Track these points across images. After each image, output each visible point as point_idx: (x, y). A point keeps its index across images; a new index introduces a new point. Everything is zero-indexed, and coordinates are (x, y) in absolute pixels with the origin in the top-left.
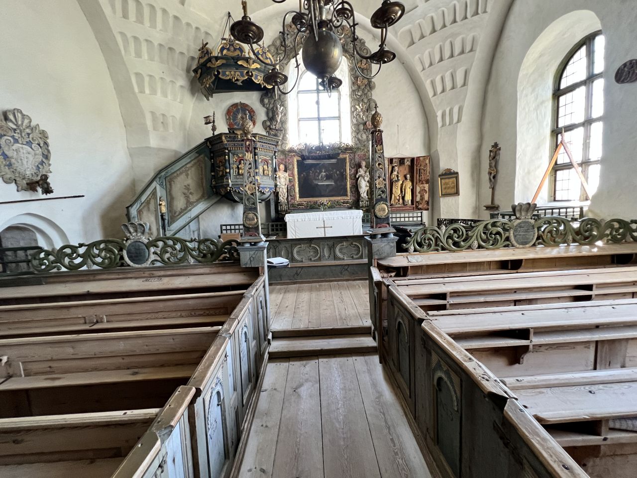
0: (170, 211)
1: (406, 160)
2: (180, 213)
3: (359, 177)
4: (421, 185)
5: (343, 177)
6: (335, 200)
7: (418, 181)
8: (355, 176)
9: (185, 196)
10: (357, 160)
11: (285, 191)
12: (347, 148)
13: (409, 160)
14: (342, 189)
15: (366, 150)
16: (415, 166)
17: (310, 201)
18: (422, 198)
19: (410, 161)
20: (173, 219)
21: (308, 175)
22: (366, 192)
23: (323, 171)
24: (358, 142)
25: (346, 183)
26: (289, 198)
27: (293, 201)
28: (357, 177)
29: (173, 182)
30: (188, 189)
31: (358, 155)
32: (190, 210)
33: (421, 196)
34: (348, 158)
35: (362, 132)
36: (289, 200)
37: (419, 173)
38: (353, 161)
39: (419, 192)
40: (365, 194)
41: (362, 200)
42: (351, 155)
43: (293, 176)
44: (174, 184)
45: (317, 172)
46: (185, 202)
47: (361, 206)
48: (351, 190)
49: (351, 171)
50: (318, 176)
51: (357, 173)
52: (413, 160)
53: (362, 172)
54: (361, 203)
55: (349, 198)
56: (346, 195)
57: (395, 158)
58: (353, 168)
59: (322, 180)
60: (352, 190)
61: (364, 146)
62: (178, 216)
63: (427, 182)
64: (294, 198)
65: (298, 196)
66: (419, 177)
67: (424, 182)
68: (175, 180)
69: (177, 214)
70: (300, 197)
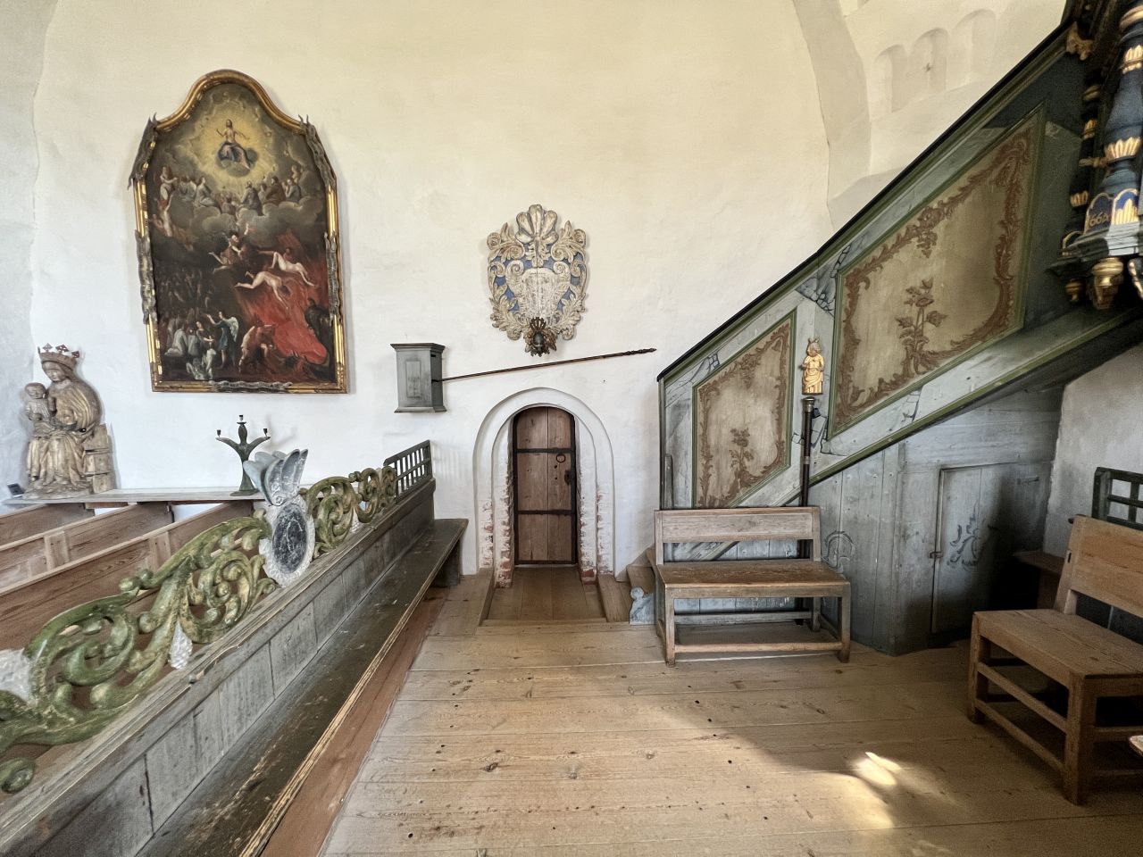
0: (840, 387)
2: (875, 396)
9: (902, 330)
20: (844, 416)
29: (863, 284)
30: (923, 302)
32: (919, 388)
44: (867, 288)
46: (902, 355)
62: (863, 406)
68: (871, 275)
69: (863, 398)
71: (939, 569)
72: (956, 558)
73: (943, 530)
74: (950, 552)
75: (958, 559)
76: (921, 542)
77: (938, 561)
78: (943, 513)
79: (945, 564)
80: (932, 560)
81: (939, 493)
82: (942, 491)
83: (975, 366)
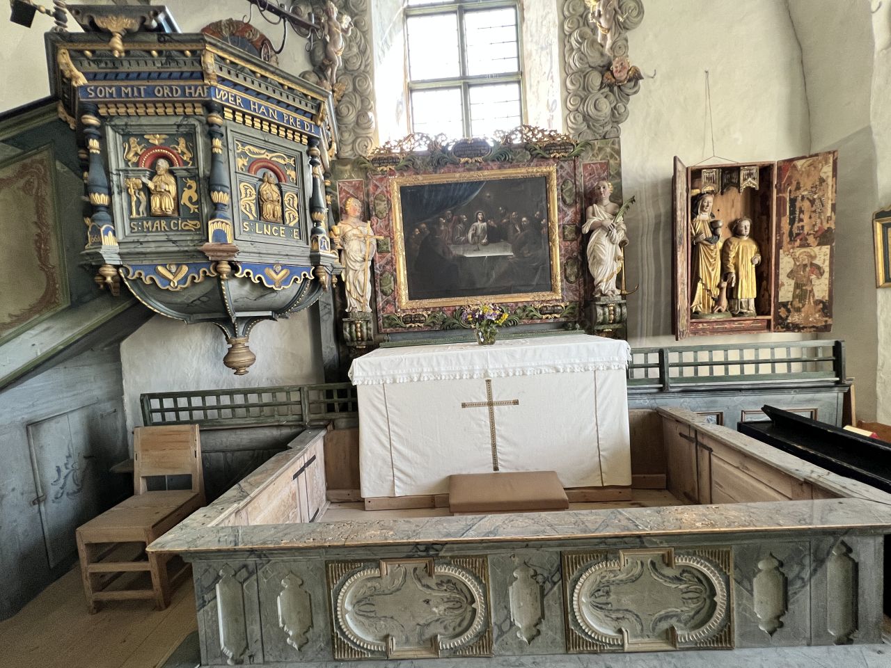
1: (743, 173)
3: (591, 232)
4: (798, 252)
5: (540, 233)
6: (516, 303)
7: (786, 238)
8: (578, 230)
10: (582, 180)
11: (365, 277)
12: (554, 145)
13: (755, 171)
14: (536, 269)
15: (608, 150)
16: (775, 191)
17: (441, 309)
18: (802, 292)
19: (756, 175)
21: (433, 230)
22: (615, 277)
23: (480, 216)
24: (584, 127)
25: (550, 250)
26: (379, 299)
27: (390, 309)
28: (586, 230)
31: (585, 166)
33: (797, 286)
34: (554, 175)
35: (599, 95)
36: (380, 304)
37: (792, 212)
38: (570, 185)
39: (791, 275)
40: (613, 283)
41: (603, 300)
42: (565, 165)
43: (390, 234)
45: (460, 221)
47: (601, 319)
48: (564, 270)
49: (565, 214)
50: (465, 232)
51: (583, 219)
52: (765, 171)
53: (600, 213)
54: (600, 311)
55: (560, 295)
56: (552, 289)
57: (710, 168)
58: (570, 206)
59: (476, 243)
60: (568, 271)
61: (604, 138)
63: (824, 237)
64: (393, 299)
65: (404, 292)
66: (792, 222)
67: (811, 240)
70: (411, 297)
71: (46, 510)
72: (59, 495)
73: (41, 476)
74: (52, 491)
75: (62, 494)
76: (20, 497)
77: (42, 504)
78: (38, 462)
79: (50, 503)
80: (37, 506)
81: (30, 446)
82: (32, 443)
83: (36, 335)
